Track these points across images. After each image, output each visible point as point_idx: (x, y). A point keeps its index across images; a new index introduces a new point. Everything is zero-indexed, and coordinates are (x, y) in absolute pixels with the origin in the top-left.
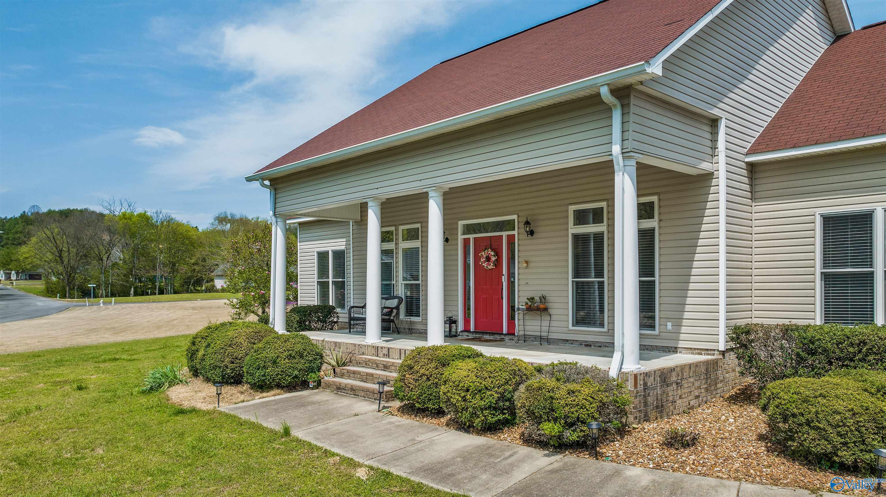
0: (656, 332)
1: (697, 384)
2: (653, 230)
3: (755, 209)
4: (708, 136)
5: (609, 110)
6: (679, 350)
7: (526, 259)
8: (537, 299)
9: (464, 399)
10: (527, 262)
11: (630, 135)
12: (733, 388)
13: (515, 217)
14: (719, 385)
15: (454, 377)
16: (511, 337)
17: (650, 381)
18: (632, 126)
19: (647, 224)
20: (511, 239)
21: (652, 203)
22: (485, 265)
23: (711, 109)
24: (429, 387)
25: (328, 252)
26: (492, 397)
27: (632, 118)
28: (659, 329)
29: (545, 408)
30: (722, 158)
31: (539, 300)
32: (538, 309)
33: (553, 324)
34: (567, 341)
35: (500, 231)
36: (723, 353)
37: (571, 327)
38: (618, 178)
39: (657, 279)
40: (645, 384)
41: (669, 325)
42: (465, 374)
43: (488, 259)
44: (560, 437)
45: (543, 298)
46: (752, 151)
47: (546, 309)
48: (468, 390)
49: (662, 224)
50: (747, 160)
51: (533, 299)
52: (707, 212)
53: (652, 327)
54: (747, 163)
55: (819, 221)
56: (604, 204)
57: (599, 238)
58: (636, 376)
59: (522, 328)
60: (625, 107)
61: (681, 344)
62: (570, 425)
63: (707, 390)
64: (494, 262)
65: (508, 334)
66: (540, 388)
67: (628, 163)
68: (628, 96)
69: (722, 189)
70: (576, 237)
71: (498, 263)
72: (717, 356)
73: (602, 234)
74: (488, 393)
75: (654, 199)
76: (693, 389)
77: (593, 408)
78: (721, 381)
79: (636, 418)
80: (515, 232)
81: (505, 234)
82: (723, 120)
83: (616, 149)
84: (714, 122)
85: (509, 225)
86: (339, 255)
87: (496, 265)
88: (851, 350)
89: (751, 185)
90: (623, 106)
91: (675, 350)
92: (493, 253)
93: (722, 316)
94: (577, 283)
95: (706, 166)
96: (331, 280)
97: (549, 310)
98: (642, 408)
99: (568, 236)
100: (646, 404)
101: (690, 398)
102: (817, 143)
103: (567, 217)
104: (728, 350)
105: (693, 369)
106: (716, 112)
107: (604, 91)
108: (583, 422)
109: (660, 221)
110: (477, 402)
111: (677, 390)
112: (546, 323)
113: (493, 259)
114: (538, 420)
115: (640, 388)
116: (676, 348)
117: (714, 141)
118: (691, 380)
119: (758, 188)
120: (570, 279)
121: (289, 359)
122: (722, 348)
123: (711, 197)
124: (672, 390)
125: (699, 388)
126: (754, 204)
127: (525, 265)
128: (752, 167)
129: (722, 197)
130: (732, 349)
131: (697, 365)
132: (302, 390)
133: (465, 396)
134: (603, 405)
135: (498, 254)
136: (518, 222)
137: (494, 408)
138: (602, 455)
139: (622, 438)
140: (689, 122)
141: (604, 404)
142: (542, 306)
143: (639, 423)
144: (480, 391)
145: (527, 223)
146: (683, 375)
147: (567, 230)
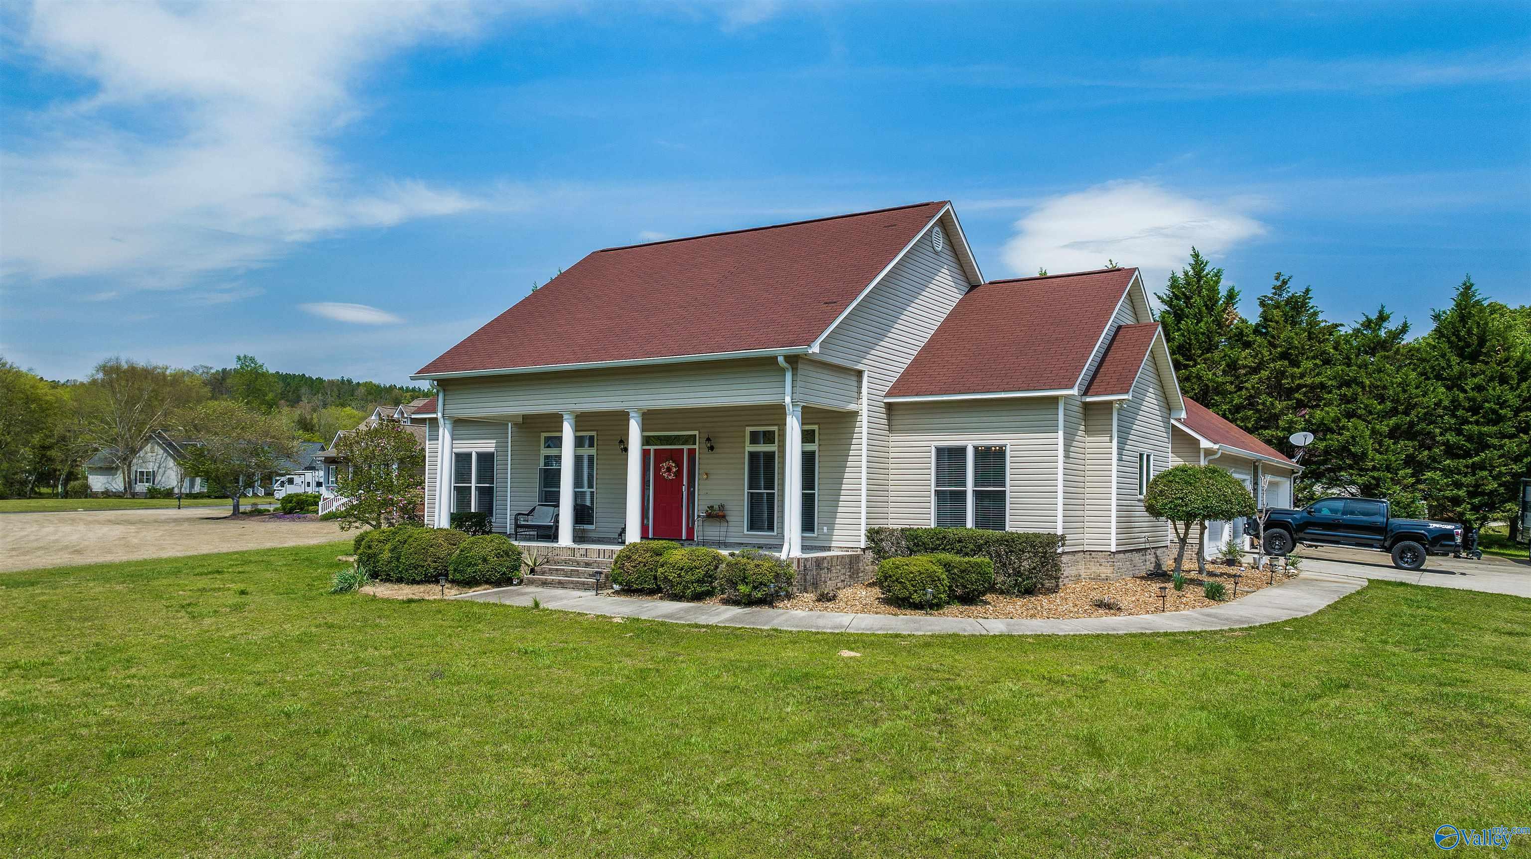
0: (815, 535)
1: (843, 571)
2: (813, 453)
3: (891, 439)
4: (855, 384)
5: (783, 371)
6: (832, 549)
7: (707, 471)
8: (716, 507)
9: (679, 576)
10: (707, 474)
11: (798, 389)
12: (871, 578)
13: (696, 433)
14: (861, 575)
15: (671, 560)
16: (689, 542)
17: (808, 564)
18: (799, 384)
19: (810, 447)
20: (692, 452)
21: (814, 431)
22: (665, 475)
23: (856, 365)
24: (645, 571)
25: (470, 455)
26: (700, 573)
27: (799, 378)
28: (818, 532)
29: (740, 576)
30: (865, 400)
31: (718, 509)
32: (717, 516)
33: (731, 529)
34: (742, 544)
35: (682, 445)
36: (864, 550)
37: (746, 532)
38: (789, 419)
39: (816, 492)
40: (805, 566)
41: (825, 528)
42: (680, 558)
43: (669, 470)
44: (749, 595)
45: (722, 507)
46: (889, 394)
47: (724, 517)
48: (682, 569)
49: (822, 448)
50: (885, 401)
51: (712, 507)
52: (854, 441)
53: (812, 530)
54: (885, 403)
55: (933, 450)
56: (775, 428)
57: (770, 456)
58: (799, 560)
59: (701, 533)
60: (795, 370)
61: (834, 544)
62: (755, 588)
63: (850, 576)
64: (674, 473)
65: (687, 540)
66: (736, 564)
67: (795, 409)
68: (797, 362)
69: (865, 424)
70: (753, 456)
71: (679, 474)
72: (859, 552)
73: (774, 452)
74: (698, 571)
75: (815, 427)
76: (840, 574)
77: (771, 576)
78: (862, 572)
79: (798, 589)
80: (696, 447)
81: (685, 447)
82: (866, 372)
83: (788, 400)
84: (859, 374)
85: (691, 439)
86: (486, 459)
87: (676, 476)
88: (938, 542)
89: (889, 420)
90: (793, 369)
91: (829, 549)
92: (674, 465)
93: (863, 521)
94: (752, 493)
95: (852, 407)
96: (473, 485)
97: (727, 518)
98: (803, 583)
99: (744, 453)
100: (805, 580)
101: (837, 581)
102: (931, 394)
103: (744, 436)
104: (867, 548)
105: (840, 559)
106: (859, 367)
107: (781, 359)
108: (765, 585)
109: (820, 445)
110: (688, 577)
111: (828, 573)
112: (723, 529)
113: (674, 470)
114: (734, 585)
115: (802, 568)
116: (830, 547)
117: (860, 387)
118: (839, 567)
119: (894, 422)
120: (746, 491)
121: (498, 558)
122: (863, 546)
123: (857, 430)
124: (824, 573)
125: (844, 574)
126: (890, 435)
127: (705, 477)
128: (889, 407)
129: (865, 430)
130: (870, 548)
131: (843, 557)
132: (507, 585)
133: (680, 574)
134: (777, 576)
135: (680, 466)
136: (699, 438)
137: (700, 581)
138: (776, 607)
139: (789, 600)
140: (843, 375)
141: (778, 574)
142: (720, 514)
143: (800, 593)
144: (691, 569)
145: (708, 439)
146: (832, 563)
147: (744, 447)
